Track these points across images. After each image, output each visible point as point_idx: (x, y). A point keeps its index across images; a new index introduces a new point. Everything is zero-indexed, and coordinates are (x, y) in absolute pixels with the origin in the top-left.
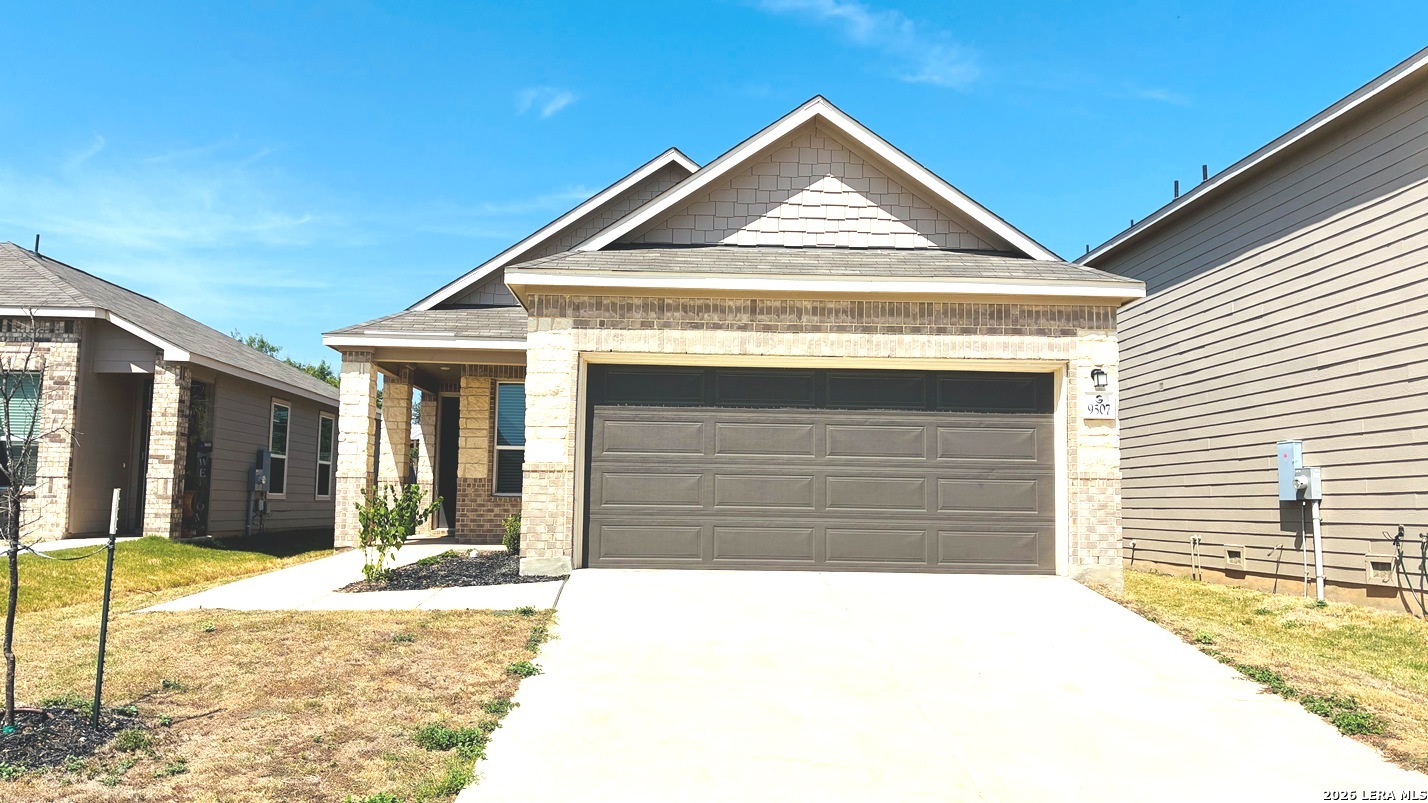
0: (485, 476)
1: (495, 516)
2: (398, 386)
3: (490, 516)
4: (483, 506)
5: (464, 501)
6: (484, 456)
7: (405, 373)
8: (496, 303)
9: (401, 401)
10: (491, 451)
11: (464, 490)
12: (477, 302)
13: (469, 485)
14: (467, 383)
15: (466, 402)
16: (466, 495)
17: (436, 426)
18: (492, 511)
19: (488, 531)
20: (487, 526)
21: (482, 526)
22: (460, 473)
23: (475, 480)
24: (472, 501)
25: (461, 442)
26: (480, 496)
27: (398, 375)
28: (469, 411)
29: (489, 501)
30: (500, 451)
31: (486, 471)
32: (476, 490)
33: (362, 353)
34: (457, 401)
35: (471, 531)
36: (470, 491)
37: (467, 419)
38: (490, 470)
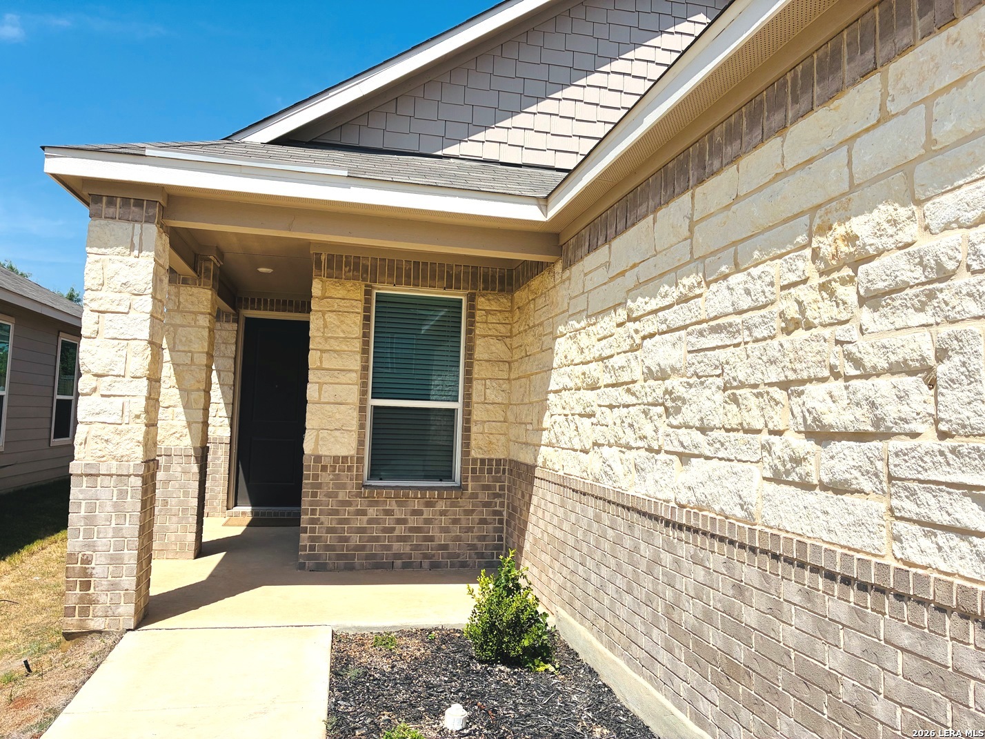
0: (353, 452)
1: (370, 521)
2: (195, 290)
3: (361, 521)
4: (349, 503)
5: (314, 495)
6: (350, 417)
9: (200, 317)
10: (362, 409)
11: (316, 477)
14: (324, 289)
15: (321, 322)
16: (319, 486)
18: (364, 513)
19: (357, 548)
20: (355, 539)
21: (347, 539)
22: (308, 446)
23: (336, 459)
24: (329, 495)
28: (326, 339)
29: (359, 495)
31: (354, 444)
32: (337, 477)
33: (139, 203)
35: (328, 548)
36: (326, 478)
38: (361, 443)
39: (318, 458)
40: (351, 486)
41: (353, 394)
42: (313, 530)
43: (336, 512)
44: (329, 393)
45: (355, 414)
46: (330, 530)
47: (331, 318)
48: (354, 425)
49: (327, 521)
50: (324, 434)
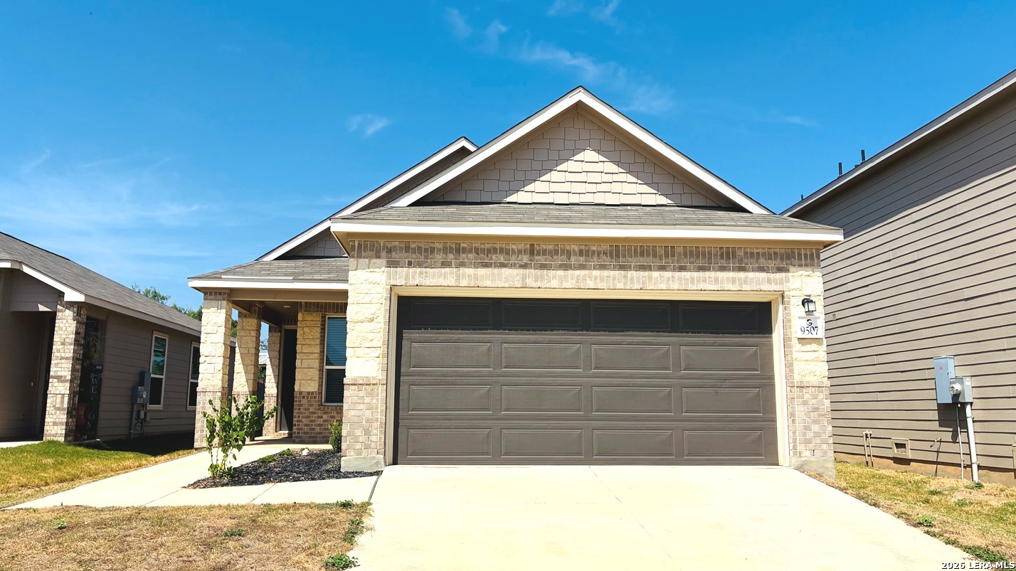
0: (316, 390)
1: (324, 421)
2: (250, 320)
3: (320, 421)
4: (315, 413)
5: (299, 409)
6: (315, 374)
7: (255, 310)
8: (326, 255)
9: (252, 332)
10: (321, 370)
11: (300, 401)
12: (312, 255)
13: (304, 397)
14: (303, 317)
15: (302, 332)
16: (301, 405)
17: (279, 351)
18: (321, 417)
19: (318, 433)
20: (318, 429)
21: (314, 429)
22: (297, 388)
23: (309, 393)
24: (306, 409)
25: (298, 363)
26: (312, 405)
27: (249, 311)
28: (304, 339)
29: (319, 409)
30: (328, 370)
31: (317, 387)
32: (309, 401)
33: (220, 294)
34: (296, 331)
35: (305, 433)
36: (304, 401)
37: (302, 345)
38: (321, 386)
39: (301, 393)
40: (316, 404)
41: (316, 364)
42: (299, 425)
43: (309, 417)
44: (306, 363)
45: (317, 372)
46: (306, 425)
47: (306, 330)
48: (317, 378)
49: (305, 421)
50: (303, 382)
